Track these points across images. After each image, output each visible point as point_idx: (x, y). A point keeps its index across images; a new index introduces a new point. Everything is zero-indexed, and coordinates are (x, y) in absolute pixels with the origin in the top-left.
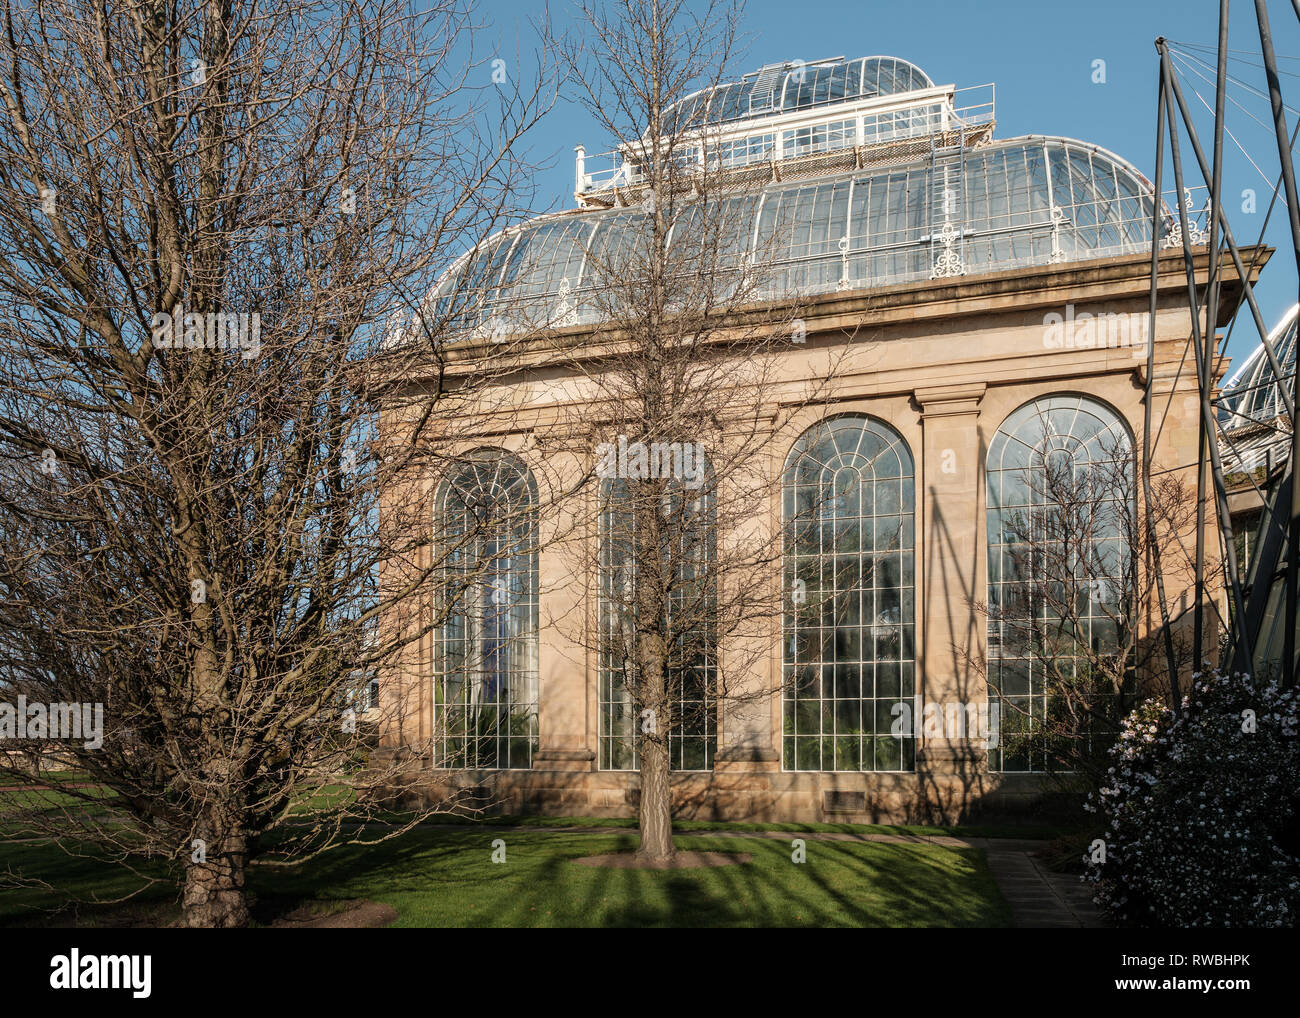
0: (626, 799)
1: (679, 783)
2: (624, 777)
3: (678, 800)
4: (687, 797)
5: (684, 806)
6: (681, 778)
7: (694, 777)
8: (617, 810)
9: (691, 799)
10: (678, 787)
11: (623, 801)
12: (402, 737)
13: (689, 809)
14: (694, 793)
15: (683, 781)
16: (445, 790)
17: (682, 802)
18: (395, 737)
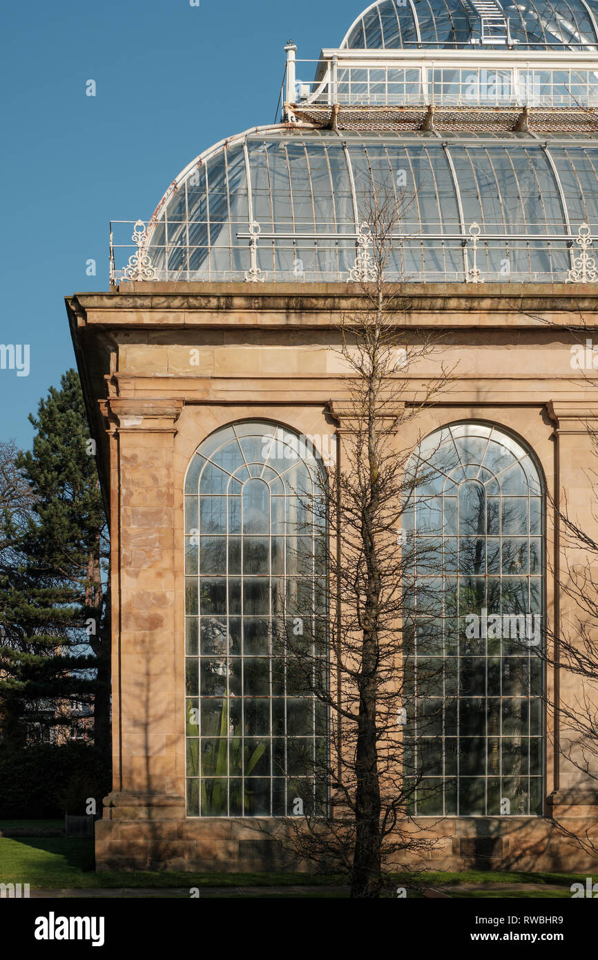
0: (454, 851)
1: (515, 830)
2: (451, 825)
3: (515, 850)
4: (525, 846)
5: (521, 856)
6: (518, 825)
7: (533, 823)
8: (442, 863)
9: (530, 848)
10: (514, 834)
11: (450, 852)
12: (149, 778)
13: (526, 859)
14: (532, 842)
15: (520, 828)
16: (219, 844)
17: (518, 853)
18: (140, 780)
